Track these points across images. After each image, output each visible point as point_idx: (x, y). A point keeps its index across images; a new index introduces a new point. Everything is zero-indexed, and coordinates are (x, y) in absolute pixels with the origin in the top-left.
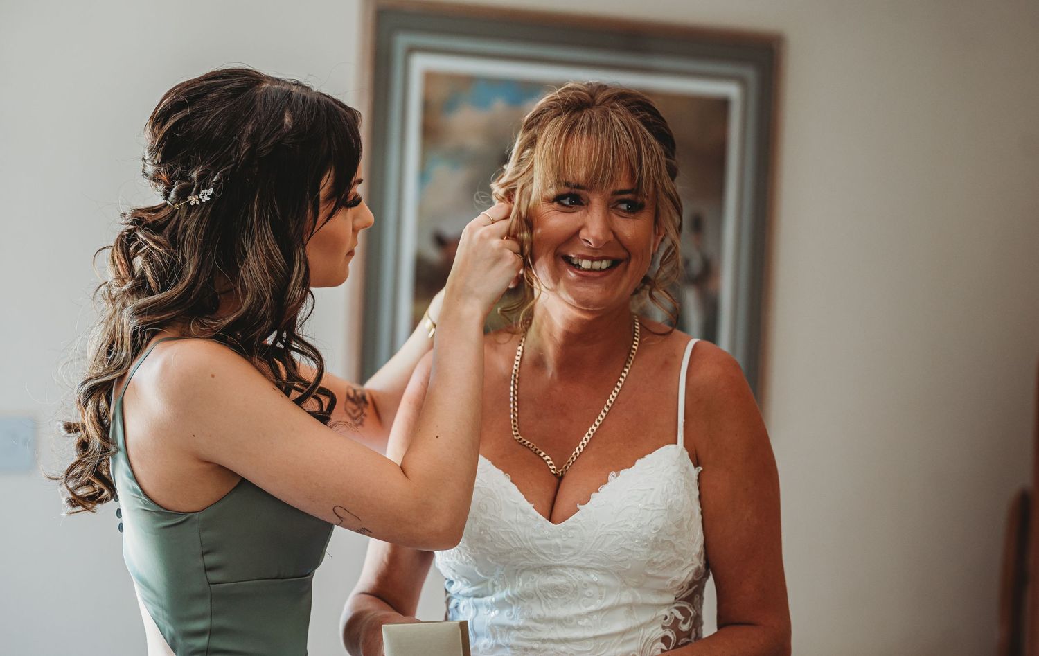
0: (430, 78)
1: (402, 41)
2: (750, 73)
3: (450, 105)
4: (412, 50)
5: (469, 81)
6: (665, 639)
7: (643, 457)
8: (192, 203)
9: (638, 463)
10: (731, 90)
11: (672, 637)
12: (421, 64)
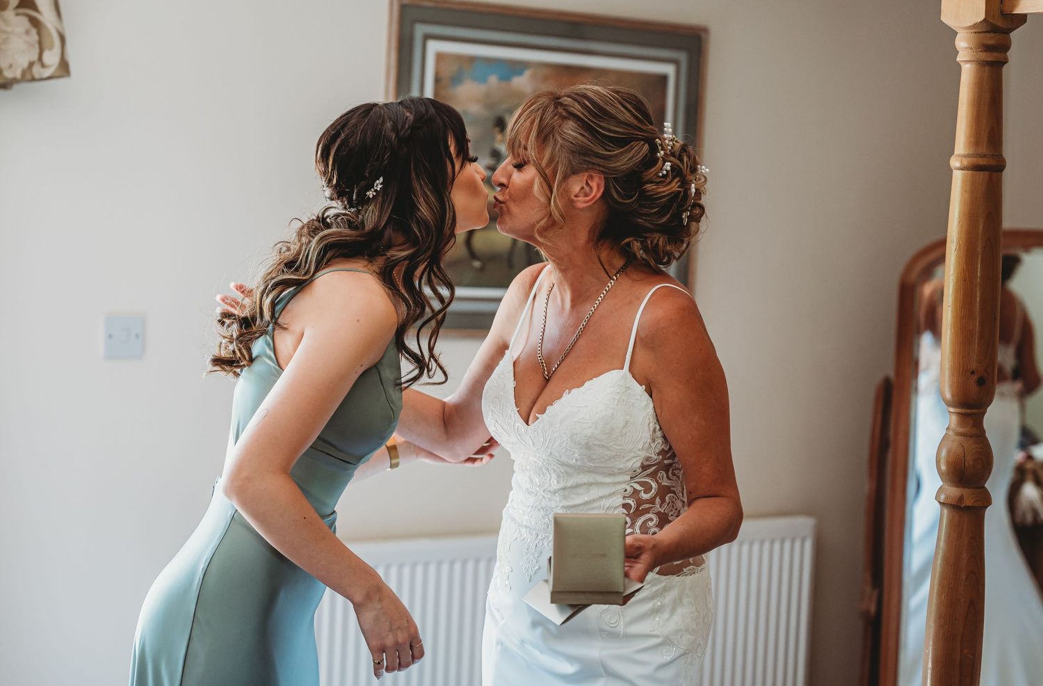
0: (440, 57)
1: (420, 30)
2: (682, 57)
3: (456, 79)
4: (427, 37)
5: (473, 59)
6: (626, 506)
7: (591, 379)
8: (371, 196)
9: (587, 384)
10: (669, 70)
11: (632, 504)
12: (434, 47)
